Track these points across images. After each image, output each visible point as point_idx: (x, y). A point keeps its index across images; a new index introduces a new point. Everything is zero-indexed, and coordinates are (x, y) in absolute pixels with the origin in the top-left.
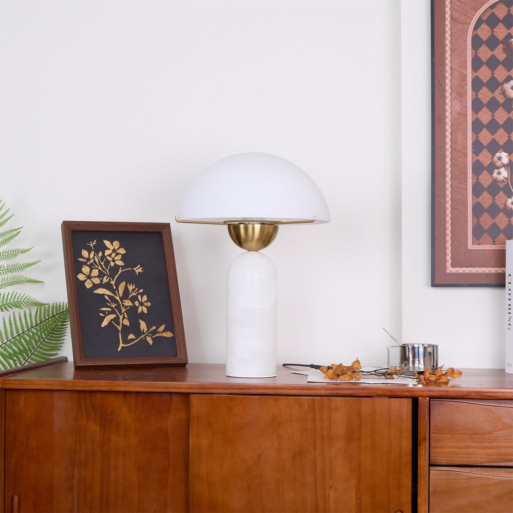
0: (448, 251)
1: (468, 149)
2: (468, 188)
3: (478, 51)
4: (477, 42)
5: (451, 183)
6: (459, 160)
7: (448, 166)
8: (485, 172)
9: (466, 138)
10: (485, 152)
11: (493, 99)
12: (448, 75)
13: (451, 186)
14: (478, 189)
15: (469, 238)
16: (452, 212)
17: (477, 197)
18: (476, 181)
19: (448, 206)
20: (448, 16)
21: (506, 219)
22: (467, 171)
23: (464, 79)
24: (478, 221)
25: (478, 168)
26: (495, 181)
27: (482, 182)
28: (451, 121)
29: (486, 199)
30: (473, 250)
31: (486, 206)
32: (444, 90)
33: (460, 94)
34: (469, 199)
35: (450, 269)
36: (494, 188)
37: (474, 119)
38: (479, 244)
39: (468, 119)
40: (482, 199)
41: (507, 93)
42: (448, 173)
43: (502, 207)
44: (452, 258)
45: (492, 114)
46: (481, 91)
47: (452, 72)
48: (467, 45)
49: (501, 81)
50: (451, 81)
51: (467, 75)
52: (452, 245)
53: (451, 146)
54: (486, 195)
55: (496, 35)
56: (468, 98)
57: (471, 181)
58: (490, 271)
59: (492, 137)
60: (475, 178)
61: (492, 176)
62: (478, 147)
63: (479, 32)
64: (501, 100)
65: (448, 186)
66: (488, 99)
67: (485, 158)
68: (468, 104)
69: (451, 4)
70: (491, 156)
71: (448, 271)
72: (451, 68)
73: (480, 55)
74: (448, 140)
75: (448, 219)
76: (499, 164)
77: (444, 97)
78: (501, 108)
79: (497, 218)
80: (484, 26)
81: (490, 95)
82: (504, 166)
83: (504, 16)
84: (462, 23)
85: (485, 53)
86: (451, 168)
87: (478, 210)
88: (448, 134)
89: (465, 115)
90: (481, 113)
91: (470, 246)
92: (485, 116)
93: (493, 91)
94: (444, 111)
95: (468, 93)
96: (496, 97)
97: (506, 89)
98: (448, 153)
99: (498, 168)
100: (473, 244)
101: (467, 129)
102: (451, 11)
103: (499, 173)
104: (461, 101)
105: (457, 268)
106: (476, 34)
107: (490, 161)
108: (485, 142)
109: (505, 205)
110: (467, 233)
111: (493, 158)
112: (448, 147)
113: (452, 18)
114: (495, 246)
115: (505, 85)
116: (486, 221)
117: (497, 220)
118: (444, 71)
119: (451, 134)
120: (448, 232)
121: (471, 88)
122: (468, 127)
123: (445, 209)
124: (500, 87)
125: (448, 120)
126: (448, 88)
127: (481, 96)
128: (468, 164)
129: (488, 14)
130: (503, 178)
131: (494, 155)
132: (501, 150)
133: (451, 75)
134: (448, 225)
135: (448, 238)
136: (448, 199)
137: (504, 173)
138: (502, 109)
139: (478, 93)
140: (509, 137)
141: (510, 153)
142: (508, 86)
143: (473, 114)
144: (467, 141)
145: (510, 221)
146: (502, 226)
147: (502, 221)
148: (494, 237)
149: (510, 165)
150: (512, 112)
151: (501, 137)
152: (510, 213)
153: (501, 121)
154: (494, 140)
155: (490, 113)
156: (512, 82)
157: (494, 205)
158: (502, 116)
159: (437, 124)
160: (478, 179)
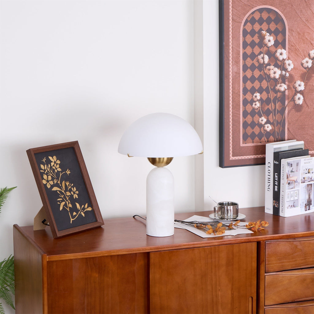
0: (231, 148)
1: (241, 92)
2: (241, 114)
3: (245, 38)
4: (245, 33)
5: (232, 111)
6: (236, 98)
7: (231, 102)
8: (249, 104)
10: (249, 93)
11: (253, 64)
12: (231, 51)
14: (245, 114)
15: (241, 140)
16: (233, 127)
17: (245, 118)
18: (244, 109)
19: (231, 123)
20: (230, 18)
21: (259, 129)
22: (240, 104)
23: (239, 54)
24: (245, 131)
25: (245, 102)
26: (254, 109)
27: (247, 110)
29: (249, 119)
30: (243, 147)
31: (249, 123)
32: (229, 60)
33: (237, 62)
34: (241, 119)
35: (232, 158)
36: (253, 113)
37: (243, 75)
38: (246, 143)
39: (241, 75)
40: (247, 119)
41: (260, 61)
42: (231, 106)
43: (257, 123)
44: (233, 152)
46: (247, 60)
47: (232, 50)
48: (240, 34)
49: (257, 55)
50: (232, 55)
51: (240, 51)
52: (233, 145)
53: (232, 91)
54: (249, 117)
55: (254, 29)
56: (241, 64)
57: (242, 109)
58: (251, 157)
59: (252, 85)
60: (244, 108)
61: (252, 106)
62: (245, 91)
63: (246, 27)
64: (257, 65)
65: (231, 113)
66: (250, 64)
67: (249, 97)
68: (241, 67)
69: (232, 11)
70: (252, 96)
71: (231, 159)
72: (232, 47)
73: (246, 40)
74: (231, 88)
75: (231, 131)
76: (255, 99)
77: (229, 64)
78: (257, 69)
79: (254, 129)
80: (249, 24)
81: (252, 62)
82: (258, 100)
83: (258, 18)
84: (238, 22)
85: (249, 39)
86: (232, 103)
87: (245, 125)
88: (231, 84)
89: (239, 73)
90: (247, 72)
91: (242, 145)
92: (249, 74)
93: (253, 60)
94: (229, 71)
95: (241, 61)
96: (254, 63)
97: (259, 58)
98: (231, 95)
99: (255, 102)
101: (240, 82)
102: (232, 16)
103: (256, 105)
104: (237, 66)
105: (235, 157)
106: (245, 29)
107: (251, 98)
108: (249, 88)
109: (258, 121)
110: (240, 138)
111: (253, 96)
112: (231, 91)
113: (233, 19)
114: (253, 144)
115: (258, 57)
116: (249, 131)
117: (254, 130)
118: (229, 49)
119: (232, 84)
120: (231, 138)
121: (242, 59)
122: (241, 80)
123: (229, 125)
124: (256, 58)
125: (231, 77)
126: (231, 59)
127: (247, 63)
128: (241, 100)
129: (251, 17)
130: (257, 107)
131: (253, 95)
132: (256, 92)
133: (232, 52)
134: (231, 134)
135: (231, 141)
136: (231, 120)
137: (258, 104)
139: (246, 61)
140: (261, 85)
141: (261, 93)
142: (260, 57)
143: (243, 73)
144: (240, 87)
145: (261, 130)
146: (257, 133)
147: (257, 130)
148: (253, 139)
149: (261, 100)
150: (262, 71)
151: (257, 85)
152: (261, 126)
153: (257, 76)
154: (253, 87)
155: (251, 72)
156: (262, 55)
157: (253, 122)
158: (257, 73)
159: (225, 78)
160: (245, 108)
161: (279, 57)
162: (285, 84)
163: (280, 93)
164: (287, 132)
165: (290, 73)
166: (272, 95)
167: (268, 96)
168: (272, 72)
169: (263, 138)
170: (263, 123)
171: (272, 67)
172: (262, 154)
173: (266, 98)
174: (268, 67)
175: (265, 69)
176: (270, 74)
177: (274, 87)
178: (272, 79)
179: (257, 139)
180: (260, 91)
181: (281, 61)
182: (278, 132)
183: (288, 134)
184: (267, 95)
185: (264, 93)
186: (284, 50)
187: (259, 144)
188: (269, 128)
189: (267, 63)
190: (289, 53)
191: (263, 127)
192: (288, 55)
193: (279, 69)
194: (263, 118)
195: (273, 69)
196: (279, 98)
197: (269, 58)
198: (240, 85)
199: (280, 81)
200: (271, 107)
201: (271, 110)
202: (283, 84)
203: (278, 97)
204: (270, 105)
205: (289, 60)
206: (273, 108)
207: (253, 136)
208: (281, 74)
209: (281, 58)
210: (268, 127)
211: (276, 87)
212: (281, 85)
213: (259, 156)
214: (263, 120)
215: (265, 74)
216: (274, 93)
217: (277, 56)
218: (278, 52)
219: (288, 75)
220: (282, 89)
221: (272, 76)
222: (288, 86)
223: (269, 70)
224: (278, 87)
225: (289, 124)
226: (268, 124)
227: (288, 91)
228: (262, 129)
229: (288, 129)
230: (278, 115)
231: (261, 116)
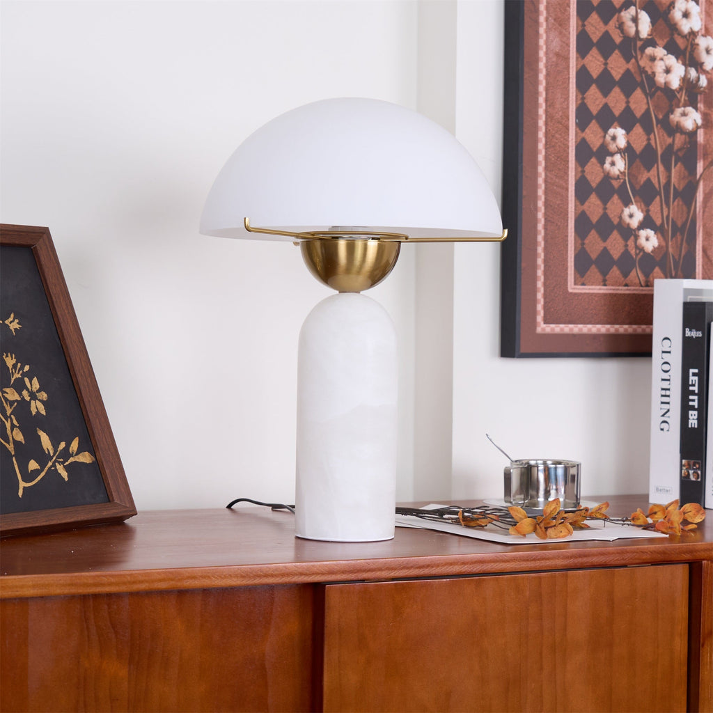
0: (540, 296)
1: (570, 117)
2: (570, 187)
5: (546, 175)
6: (557, 136)
7: (541, 146)
8: (593, 160)
9: (567, 99)
10: (594, 126)
11: (607, 35)
13: (546, 181)
14: (583, 190)
15: (569, 272)
16: (545, 227)
17: (582, 203)
18: (580, 174)
19: (540, 215)
21: (621, 242)
22: (568, 157)
24: (583, 244)
25: (584, 153)
26: (607, 177)
27: (589, 177)
28: (546, 67)
29: (594, 207)
30: (575, 294)
31: (594, 219)
32: (537, 11)
33: (560, 22)
34: (570, 205)
35: (543, 328)
36: (607, 189)
37: (579, 67)
38: (583, 285)
39: (571, 66)
40: (589, 207)
41: (625, 28)
42: (541, 158)
43: (616, 221)
44: (545, 308)
45: (604, 62)
46: (590, 20)
49: (617, 6)
52: (545, 285)
53: (546, 111)
54: (594, 199)
56: (571, 29)
57: (574, 174)
58: (599, 330)
59: (604, 100)
60: (580, 169)
61: (603, 168)
62: (584, 117)
64: (618, 38)
65: (541, 181)
66: (599, 35)
67: (593, 135)
68: (571, 40)
70: (602, 134)
71: (539, 330)
74: (541, 100)
75: (540, 238)
76: (612, 147)
77: (537, 23)
78: (617, 51)
79: (608, 241)
82: (619, 151)
86: (546, 149)
87: (583, 224)
88: (542, 88)
89: (567, 59)
90: (589, 57)
91: (572, 288)
92: (595, 64)
93: (606, 22)
94: (537, 48)
95: (571, 20)
96: (610, 32)
97: (624, 19)
98: (541, 123)
99: (612, 155)
100: (575, 284)
101: (568, 85)
103: (613, 164)
104: (561, 33)
105: (552, 326)
107: (601, 141)
108: (594, 109)
109: (620, 217)
110: (567, 265)
111: (605, 137)
112: (541, 111)
114: (605, 287)
115: (623, 14)
116: (594, 244)
117: (608, 244)
119: (547, 90)
120: (540, 261)
121: (575, 13)
122: (571, 80)
123: (535, 221)
124: (615, 16)
125: (542, 65)
126: (542, 7)
127: (589, 29)
128: (570, 144)
130: (617, 173)
131: (605, 130)
132: (615, 124)
134: (540, 250)
135: (540, 273)
136: (541, 204)
137: (618, 165)
138: (619, 54)
139: (586, 23)
140: (628, 102)
141: (628, 129)
142: (627, 15)
143: (577, 58)
144: (568, 104)
145: (626, 246)
146: (616, 253)
147: (615, 245)
148: (604, 272)
149: (628, 151)
150: (633, 60)
151: (617, 101)
152: (629, 233)
153: (617, 74)
154: (606, 106)
155: (602, 59)
156: (632, 10)
157: (605, 217)
158: (618, 66)
159: (526, 69)
160: (583, 171)
161: (680, 23)
162: (696, 108)
163: (684, 136)
164: (701, 260)
165: (709, 76)
166: (660, 140)
167: (649, 139)
168: (659, 67)
169: (633, 273)
170: (634, 223)
171: (660, 52)
172: (630, 323)
173: (642, 147)
174: (649, 50)
175: (642, 56)
176: (654, 74)
177: (667, 116)
178: (658, 88)
179: (615, 272)
180: (627, 121)
181: (684, 37)
182: (677, 257)
183: (703, 266)
184: (644, 138)
185: (638, 129)
186: (694, 3)
187: (623, 290)
188: (650, 241)
189: (647, 39)
190: (708, 14)
191: (632, 238)
192: (706, 22)
193: (680, 62)
194: (634, 208)
195: (662, 59)
196: (679, 150)
197: (653, 22)
198: (568, 97)
199: (681, 97)
200: (656, 174)
201: (657, 186)
202: (690, 109)
203: (676, 147)
204: (653, 171)
205: (709, 38)
206: (663, 181)
207: (604, 263)
208: (685, 76)
209: (685, 26)
210: (647, 239)
211: (672, 116)
212: (686, 112)
213: (622, 329)
214: (633, 214)
215: (642, 71)
216: (665, 134)
217: (673, 19)
218: (676, 8)
219: (703, 82)
220: (688, 124)
221: (661, 78)
222: (705, 117)
223: (653, 59)
224: (676, 117)
225: (707, 234)
226: (649, 230)
227: (705, 134)
228: (631, 243)
229: (704, 250)
230: (676, 203)
231: (627, 203)
